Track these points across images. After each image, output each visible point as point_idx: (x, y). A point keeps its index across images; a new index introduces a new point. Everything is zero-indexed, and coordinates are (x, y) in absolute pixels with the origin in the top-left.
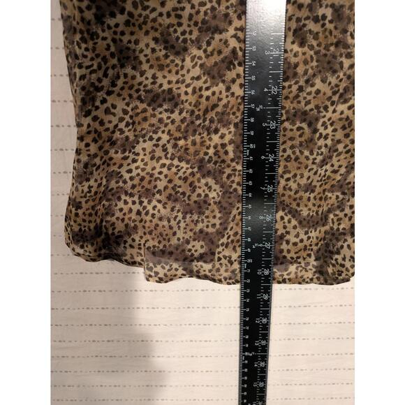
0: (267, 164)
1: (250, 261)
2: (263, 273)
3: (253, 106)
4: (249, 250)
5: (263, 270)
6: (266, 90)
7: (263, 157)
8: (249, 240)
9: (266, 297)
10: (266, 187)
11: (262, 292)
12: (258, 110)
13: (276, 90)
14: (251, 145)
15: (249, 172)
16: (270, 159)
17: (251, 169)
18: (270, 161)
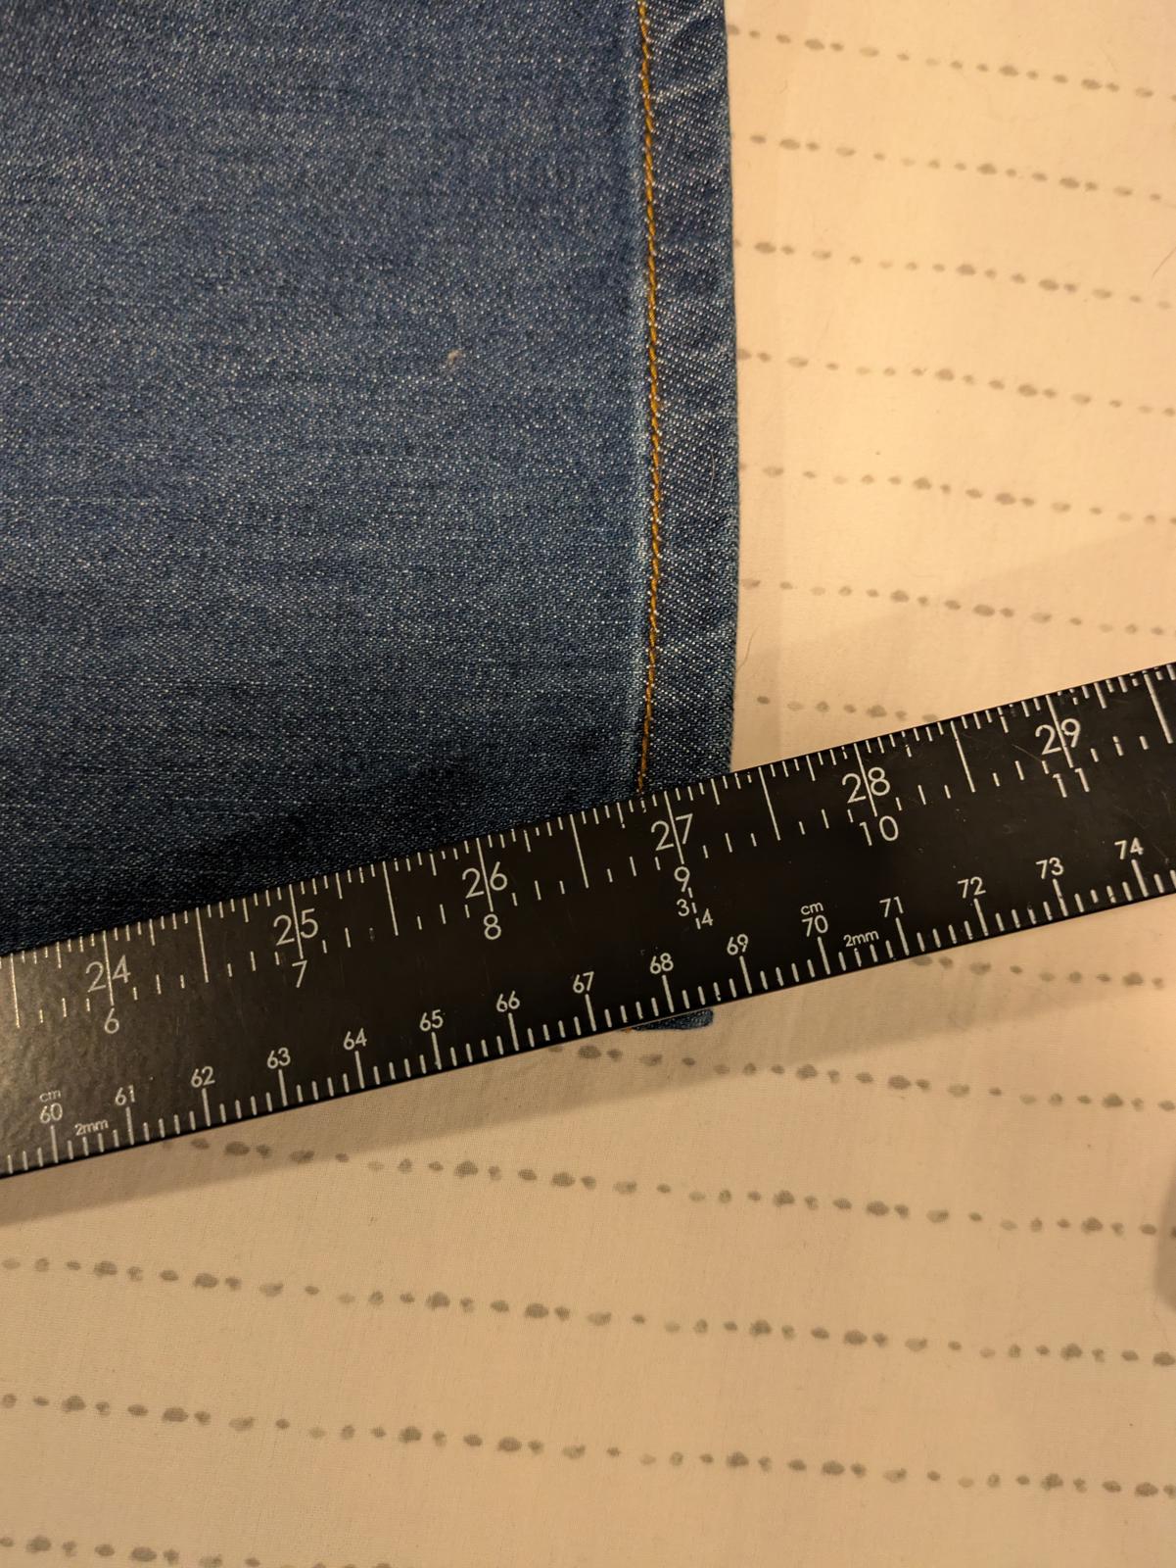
0: (148, 990)
1: (814, 919)
2: (885, 805)
4: (737, 945)
5: (862, 809)
7: (111, 1025)
8: (662, 964)
9: (1064, 732)
10: (290, 952)
11: (1031, 768)
14: (46, 1117)
15: (209, 1088)
16: (116, 976)
17: (193, 1082)
18: (126, 976)
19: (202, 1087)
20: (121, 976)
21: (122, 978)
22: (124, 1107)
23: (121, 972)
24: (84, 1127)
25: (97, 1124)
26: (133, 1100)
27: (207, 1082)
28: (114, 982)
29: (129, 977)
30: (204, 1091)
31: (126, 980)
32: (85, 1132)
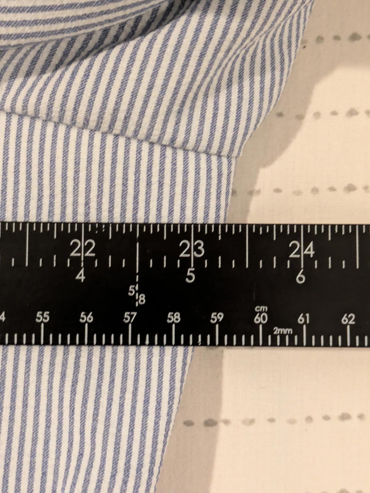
0: (323, 264)
3: (129, 317)
6: (81, 276)
7: (300, 278)
12: (142, 299)
13: (81, 243)
14: (258, 319)
15: (351, 326)
16: (306, 252)
17: (343, 320)
18: (312, 253)
19: (347, 324)
20: (309, 253)
21: (309, 255)
22: (302, 325)
23: (309, 250)
24: (279, 330)
25: (286, 330)
26: (308, 322)
27: (351, 322)
28: (305, 255)
29: (314, 255)
30: (348, 327)
31: (312, 256)
32: (279, 332)
